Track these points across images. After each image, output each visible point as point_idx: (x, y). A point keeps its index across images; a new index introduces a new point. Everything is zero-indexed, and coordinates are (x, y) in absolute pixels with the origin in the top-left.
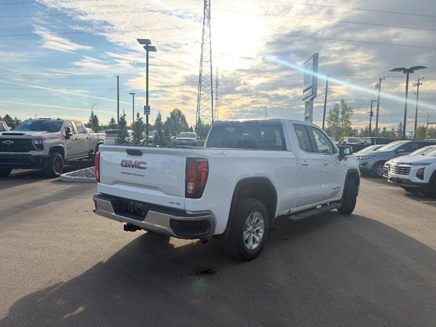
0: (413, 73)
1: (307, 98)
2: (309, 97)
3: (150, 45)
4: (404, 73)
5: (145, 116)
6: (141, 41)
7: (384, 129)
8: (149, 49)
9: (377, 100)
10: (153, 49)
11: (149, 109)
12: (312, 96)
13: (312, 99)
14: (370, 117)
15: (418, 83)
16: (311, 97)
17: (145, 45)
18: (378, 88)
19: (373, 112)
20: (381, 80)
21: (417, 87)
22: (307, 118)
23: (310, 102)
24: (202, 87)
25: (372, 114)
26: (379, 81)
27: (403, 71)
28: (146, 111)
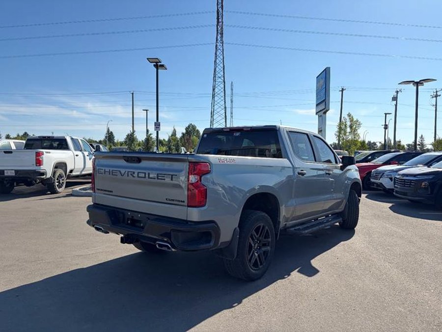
1: (321, 111)
2: (324, 109)
4: (414, 85)
7: (400, 142)
12: (325, 110)
13: (325, 113)
14: (384, 130)
15: (436, 94)
19: (387, 125)
20: (397, 92)
21: (435, 98)
22: (320, 131)
23: (324, 115)
24: (216, 103)
25: (386, 127)
26: (396, 94)
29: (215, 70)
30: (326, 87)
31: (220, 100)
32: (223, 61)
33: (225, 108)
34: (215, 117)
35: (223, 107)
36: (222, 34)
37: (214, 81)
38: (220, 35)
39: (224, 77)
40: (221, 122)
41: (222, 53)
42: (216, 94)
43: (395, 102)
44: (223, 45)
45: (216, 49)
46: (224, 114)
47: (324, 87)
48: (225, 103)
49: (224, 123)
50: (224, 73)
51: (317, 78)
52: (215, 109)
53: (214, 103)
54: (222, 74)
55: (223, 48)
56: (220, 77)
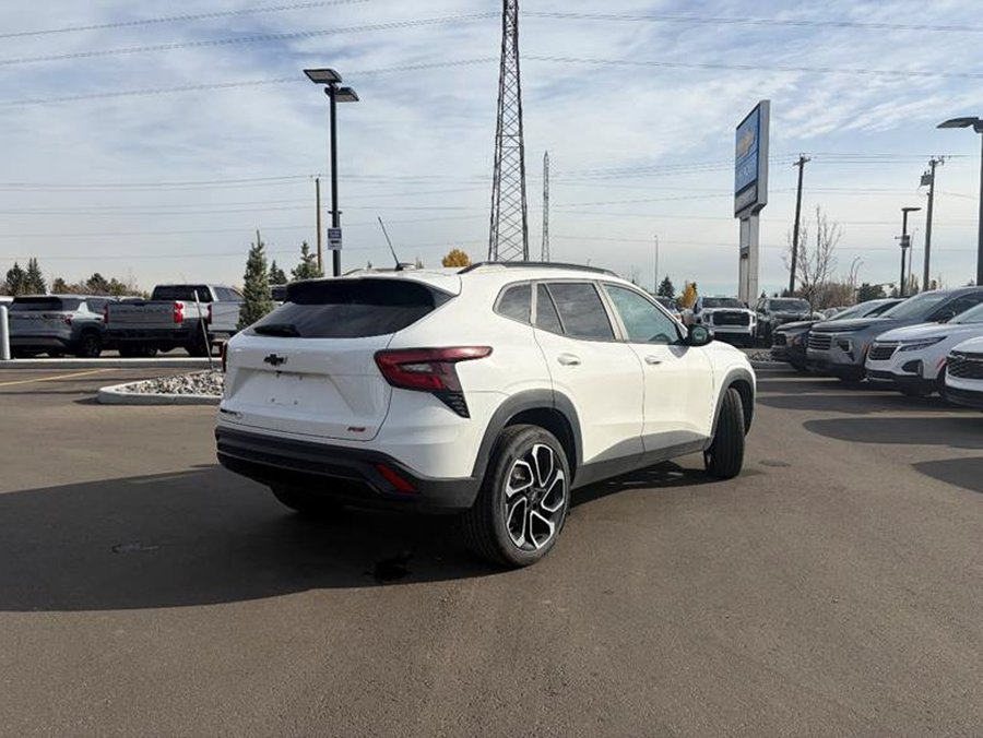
1: (745, 208)
2: (751, 204)
3: (339, 86)
4: (978, 132)
5: (331, 252)
6: (315, 76)
8: (339, 97)
10: (348, 94)
11: (340, 235)
12: (753, 207)
13: (756, 212)
14: (900, 248)
17: (327, 86)
18: (926, 184)
19: (908, 237)
20: (933, 164)
22: (744, 256)
23: (753, 218)
24: (502, 196)
25: (906, 242)
26: (930, 168)
27: (972, 126)
28: (333, 242)
29: (500, 119)
30: (758, 150)
31: (513, 189)
32: (519, 98)
33: (524, 207)
34: (502, 227)
35: (518, 206)
36: (515, 34)
37: (499, 144)
38: (511, 39)
39: (521, 134)
40: (514, 240)
41: (515, 80)
42: (503, 176)
43: (929, 186)
44: (517, 63)
45: (503, 70)
46: (521, 223)
47: (755, 148)
48: (523, 193)
49: (521, 244)
50: (521, 125)
51: (738, 128)
52: (501, 210)
53: (499, 196)
54: (518, 128)
55: (518, 68)
56: (511, 137)
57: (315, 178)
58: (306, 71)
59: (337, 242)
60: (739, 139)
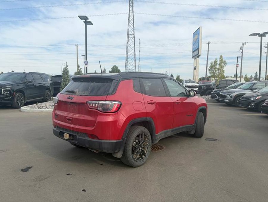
0: (265, 36)
1: (195, 56)
2: (198, 54)
3: (88, 20)
4: (259, 37)
6: (81, 17)
7: (246, 75)
8: (87, 23)
9: (241, 56)
10: (90, 23)
11: (88, 63)
13: (198, 57)
14: (236, 68)
16: (198, 55)
17: (84, 20)
18: (241, 50)
19: (238, 65)
20: (243, 44)
21: (267, 48)
22: (195, 69)
23: (197, 59)
24: (129, 51)
26: (242, 45)
27: (258, 35)
28: (86, 65)
29: (128, 30)
30: (199, 40)
32: (134, 24)
33: (135, 54)
34: (129, 60)
36: (133, 7)
37: (128, 37)
38: (131, 8)
39: (134, 34)
40: (132, 63)
41: (132, 19)
42: (129, 46)
44: (133, 14)
45: (129, 16)
46: (134, 59)
48: (135, 51)
49: (134, 64)
50: (134, 32)
51: (193, 34)
52: (128, 55)
53: (128, 51)
54: (133, 32)
55: (133, 16)
56: (131, 35)
57: (76, 45)
58: (79, 16)
59: (87, 65)
60: (194, 37)
